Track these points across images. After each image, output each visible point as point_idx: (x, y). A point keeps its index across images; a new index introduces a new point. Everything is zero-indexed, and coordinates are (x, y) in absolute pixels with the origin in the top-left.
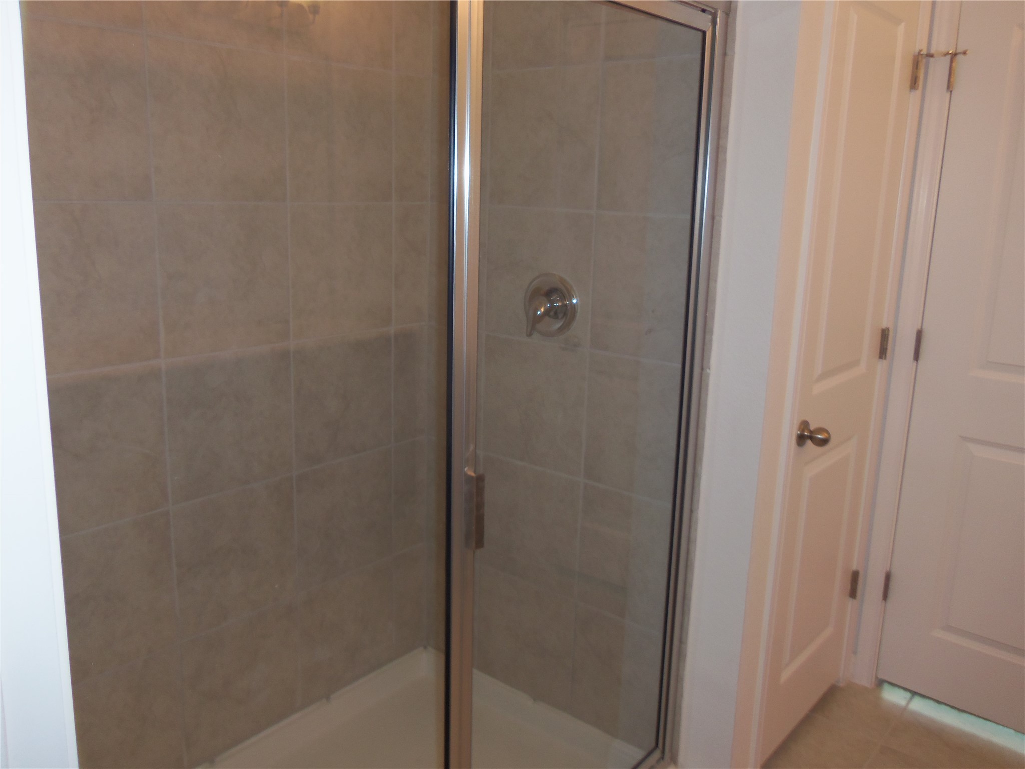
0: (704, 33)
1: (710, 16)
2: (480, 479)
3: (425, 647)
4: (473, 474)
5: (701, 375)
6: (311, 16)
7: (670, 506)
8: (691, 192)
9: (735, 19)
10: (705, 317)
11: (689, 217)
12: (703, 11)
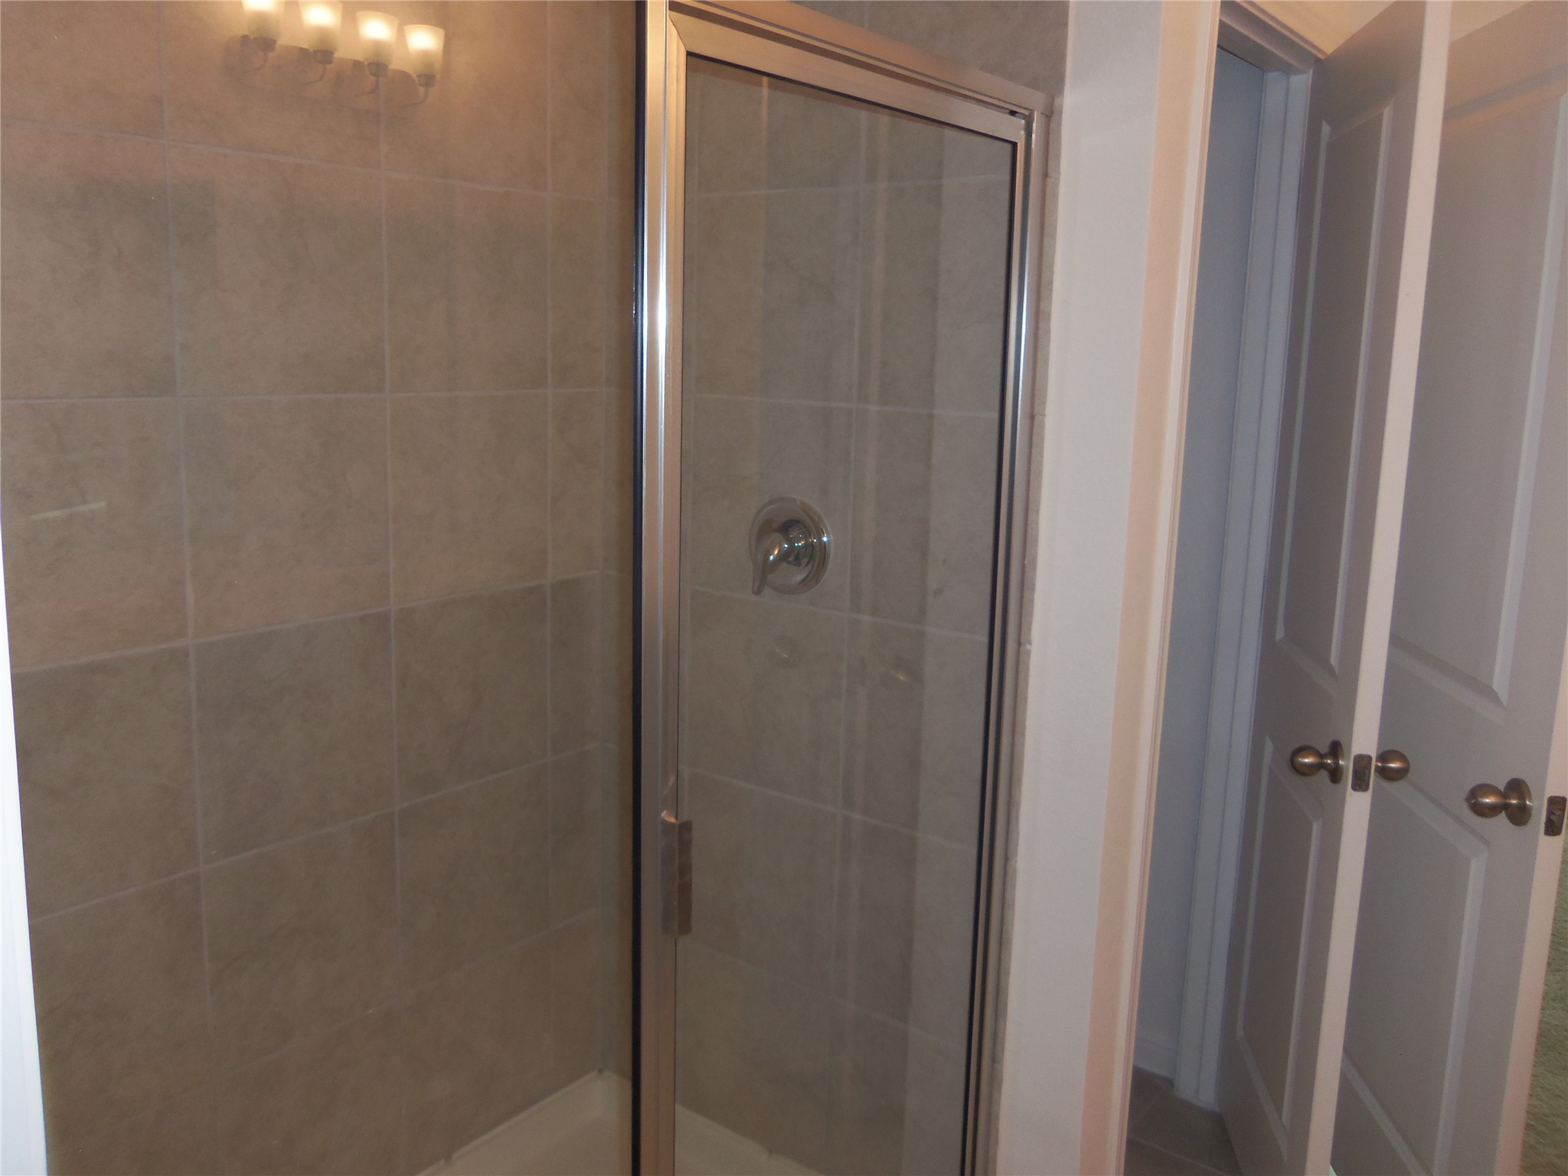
0: (1014, 145)
1: (1023, 121)
2: (685, 828)
3: (600, 1071)
4: (672, 820)
5: (1018, 652)
6: (422, 90)
7: (974, 851)
8: (999, 379)
9: (1059, 125)
10: (1023, 567)
11: (996, 415)
12: (1013, 113)
